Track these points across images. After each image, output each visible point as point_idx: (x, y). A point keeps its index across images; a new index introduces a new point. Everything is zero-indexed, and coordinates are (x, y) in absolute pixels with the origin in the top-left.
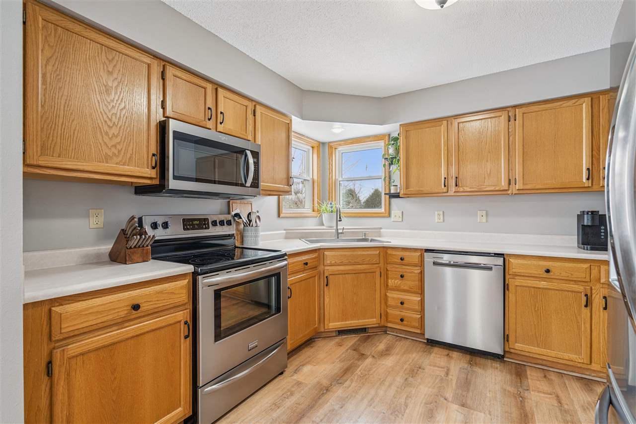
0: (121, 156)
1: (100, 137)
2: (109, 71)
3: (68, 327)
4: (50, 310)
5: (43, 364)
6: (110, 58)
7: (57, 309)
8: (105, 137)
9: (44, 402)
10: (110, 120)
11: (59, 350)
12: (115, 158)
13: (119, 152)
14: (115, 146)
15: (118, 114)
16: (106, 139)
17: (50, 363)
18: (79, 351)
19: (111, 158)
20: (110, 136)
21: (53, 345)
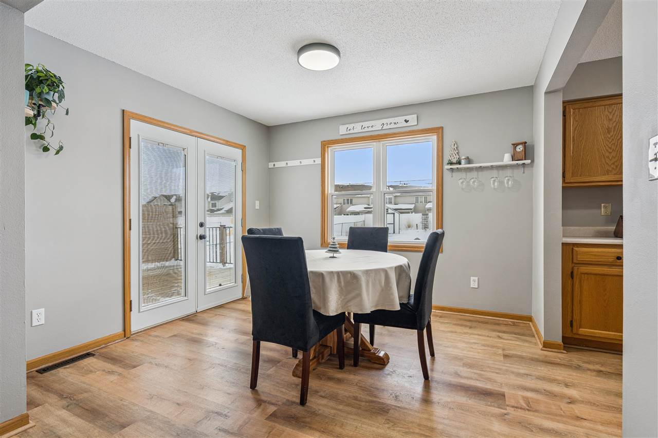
0: (618, 169)
1: (603, 160)
2: (609, 119)
3: (581, 258)
4: (573, 248)
5: (570, 273)
6: (610, 111)
7: (575, 249)
8: (607, 159)
9: (569, 289)
10: (610, 148)
11: (576, 268)
12: (613, 171)
13: (616, 166)
14: (613, 164)
15: (616, 143)
16: (608, 161)
17: (572, 273)
18: (585, 271)
19: (611, 171)
20: (610, 158)
21: (573, 265)
